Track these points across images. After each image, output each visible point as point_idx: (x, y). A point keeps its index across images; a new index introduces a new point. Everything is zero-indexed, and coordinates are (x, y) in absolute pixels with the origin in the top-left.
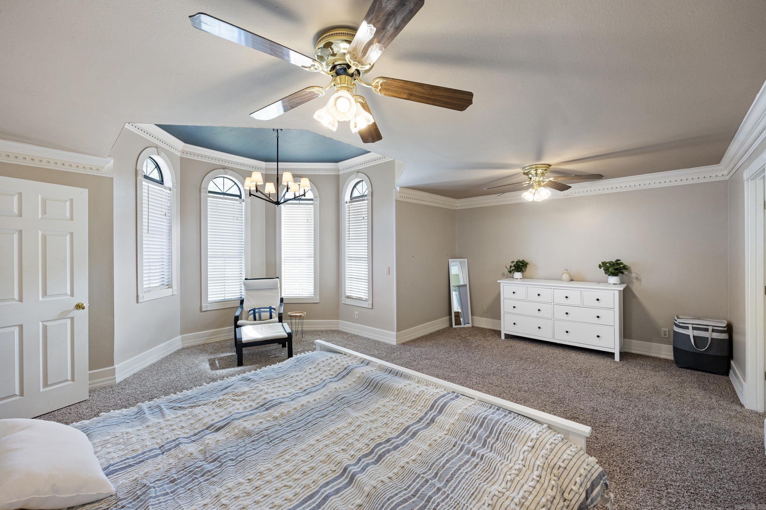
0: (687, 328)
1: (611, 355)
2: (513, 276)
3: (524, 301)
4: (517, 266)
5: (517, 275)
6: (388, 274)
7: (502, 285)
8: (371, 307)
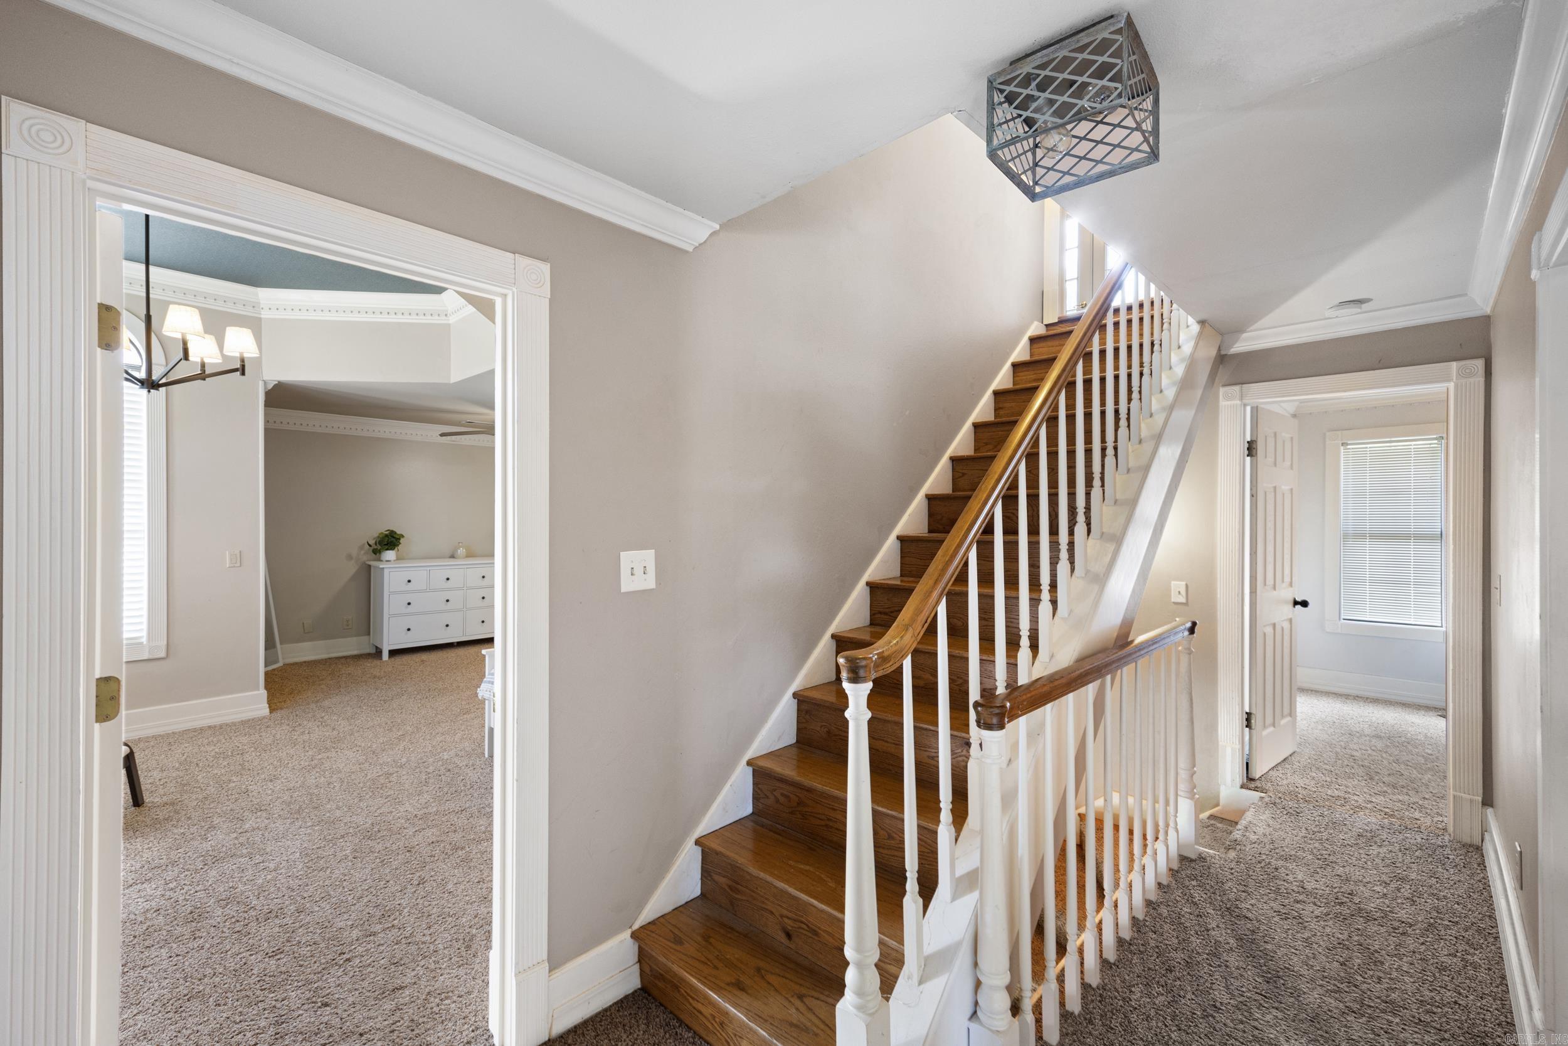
2: (380, 557)
3: (425, 591)
4: (390, 541)
5: (390, 555)
6: (236, 565)
7: (386, 572)
8: (163, 654)
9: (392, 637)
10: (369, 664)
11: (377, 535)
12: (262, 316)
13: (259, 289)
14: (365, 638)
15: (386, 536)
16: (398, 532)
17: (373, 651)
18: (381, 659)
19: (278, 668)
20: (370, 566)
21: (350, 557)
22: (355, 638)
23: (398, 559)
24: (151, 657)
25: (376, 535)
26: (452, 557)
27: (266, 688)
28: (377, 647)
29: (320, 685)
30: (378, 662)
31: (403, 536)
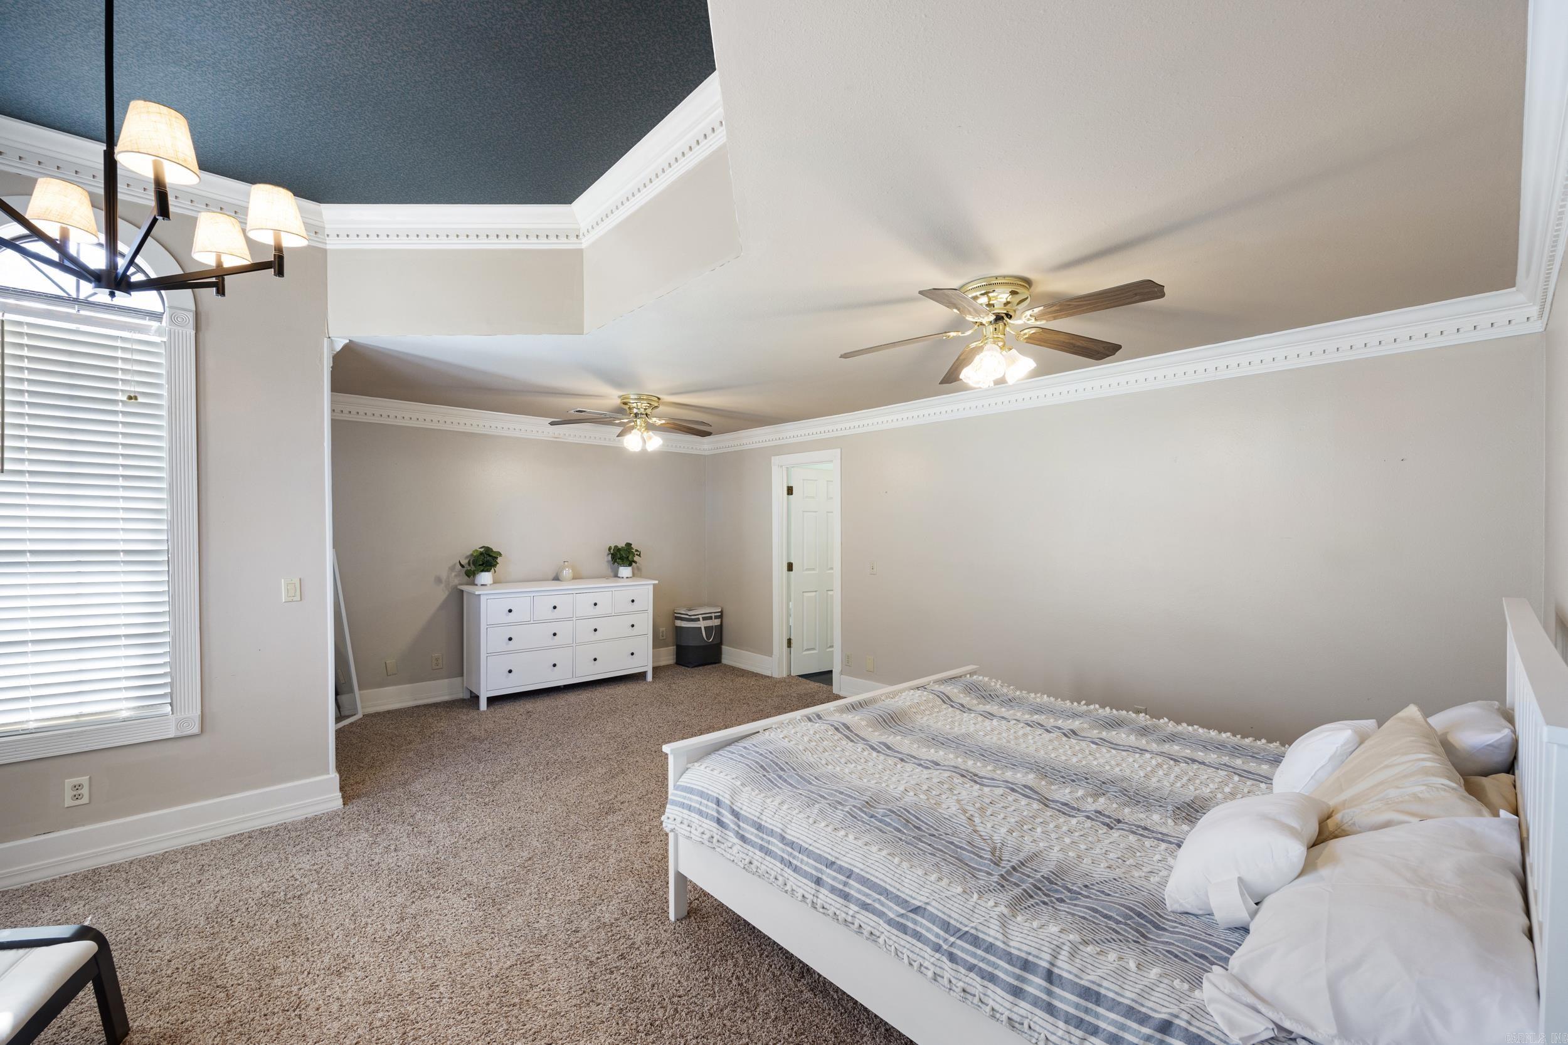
0: (698, 620)
1: (641, 676)
2: (474, 581)
3: (527, 623)
4: (486, 560)
5: (485, 577)
6: (295, 599)
7: (483, 599)
8: (196, 730)
9: (491, 683)
10: (464, 716)
11: (471, 552)
12: (328, 247)
13: (323, 206)
14: (459, 679)
15: (481, 554)
16: (495, 550)
17: (467, 696)
18: (478, 709)
19: (356, 721)
20: (462, 591)
21: (438, 580)
22: (446, 681)
23: (495, 582)
24: (179, 734)
25: (469, 553)
26: (557, 578)
27: (339, 768)
28: (471, 692)
29: (407, 751)
30: (473, 714)
31: (500, 554)
